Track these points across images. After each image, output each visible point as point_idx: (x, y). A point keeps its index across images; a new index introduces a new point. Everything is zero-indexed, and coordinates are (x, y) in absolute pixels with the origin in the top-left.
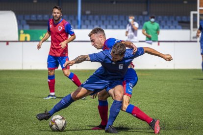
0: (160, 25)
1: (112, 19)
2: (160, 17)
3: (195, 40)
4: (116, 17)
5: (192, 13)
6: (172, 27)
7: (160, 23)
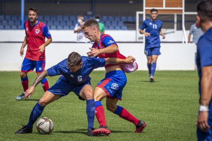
0: (105, 25)
1: (56, 20)
2: (105, 17)
3: (141, 40)
4: (60, 18)
5: (138, 13)
6: (117, 27)
7: (105, 23)
